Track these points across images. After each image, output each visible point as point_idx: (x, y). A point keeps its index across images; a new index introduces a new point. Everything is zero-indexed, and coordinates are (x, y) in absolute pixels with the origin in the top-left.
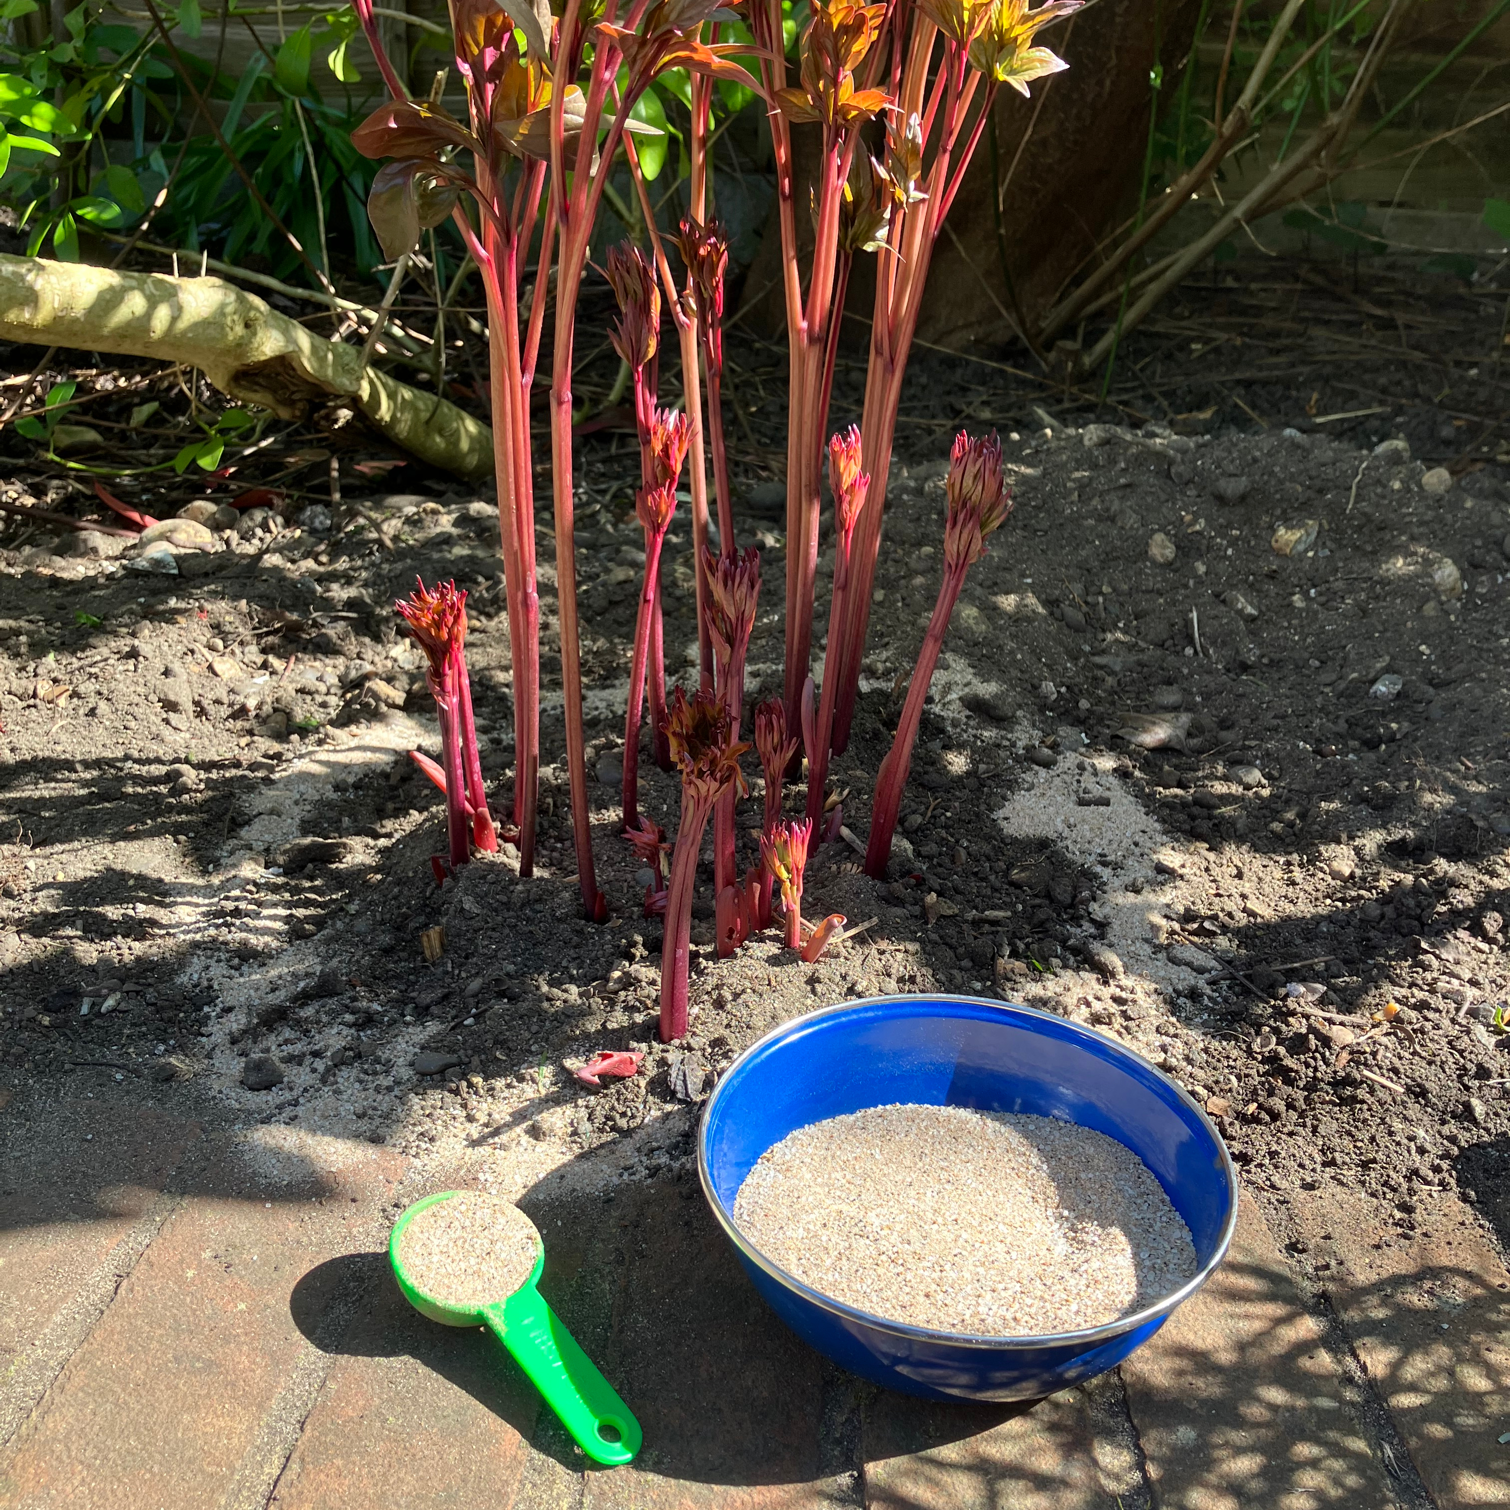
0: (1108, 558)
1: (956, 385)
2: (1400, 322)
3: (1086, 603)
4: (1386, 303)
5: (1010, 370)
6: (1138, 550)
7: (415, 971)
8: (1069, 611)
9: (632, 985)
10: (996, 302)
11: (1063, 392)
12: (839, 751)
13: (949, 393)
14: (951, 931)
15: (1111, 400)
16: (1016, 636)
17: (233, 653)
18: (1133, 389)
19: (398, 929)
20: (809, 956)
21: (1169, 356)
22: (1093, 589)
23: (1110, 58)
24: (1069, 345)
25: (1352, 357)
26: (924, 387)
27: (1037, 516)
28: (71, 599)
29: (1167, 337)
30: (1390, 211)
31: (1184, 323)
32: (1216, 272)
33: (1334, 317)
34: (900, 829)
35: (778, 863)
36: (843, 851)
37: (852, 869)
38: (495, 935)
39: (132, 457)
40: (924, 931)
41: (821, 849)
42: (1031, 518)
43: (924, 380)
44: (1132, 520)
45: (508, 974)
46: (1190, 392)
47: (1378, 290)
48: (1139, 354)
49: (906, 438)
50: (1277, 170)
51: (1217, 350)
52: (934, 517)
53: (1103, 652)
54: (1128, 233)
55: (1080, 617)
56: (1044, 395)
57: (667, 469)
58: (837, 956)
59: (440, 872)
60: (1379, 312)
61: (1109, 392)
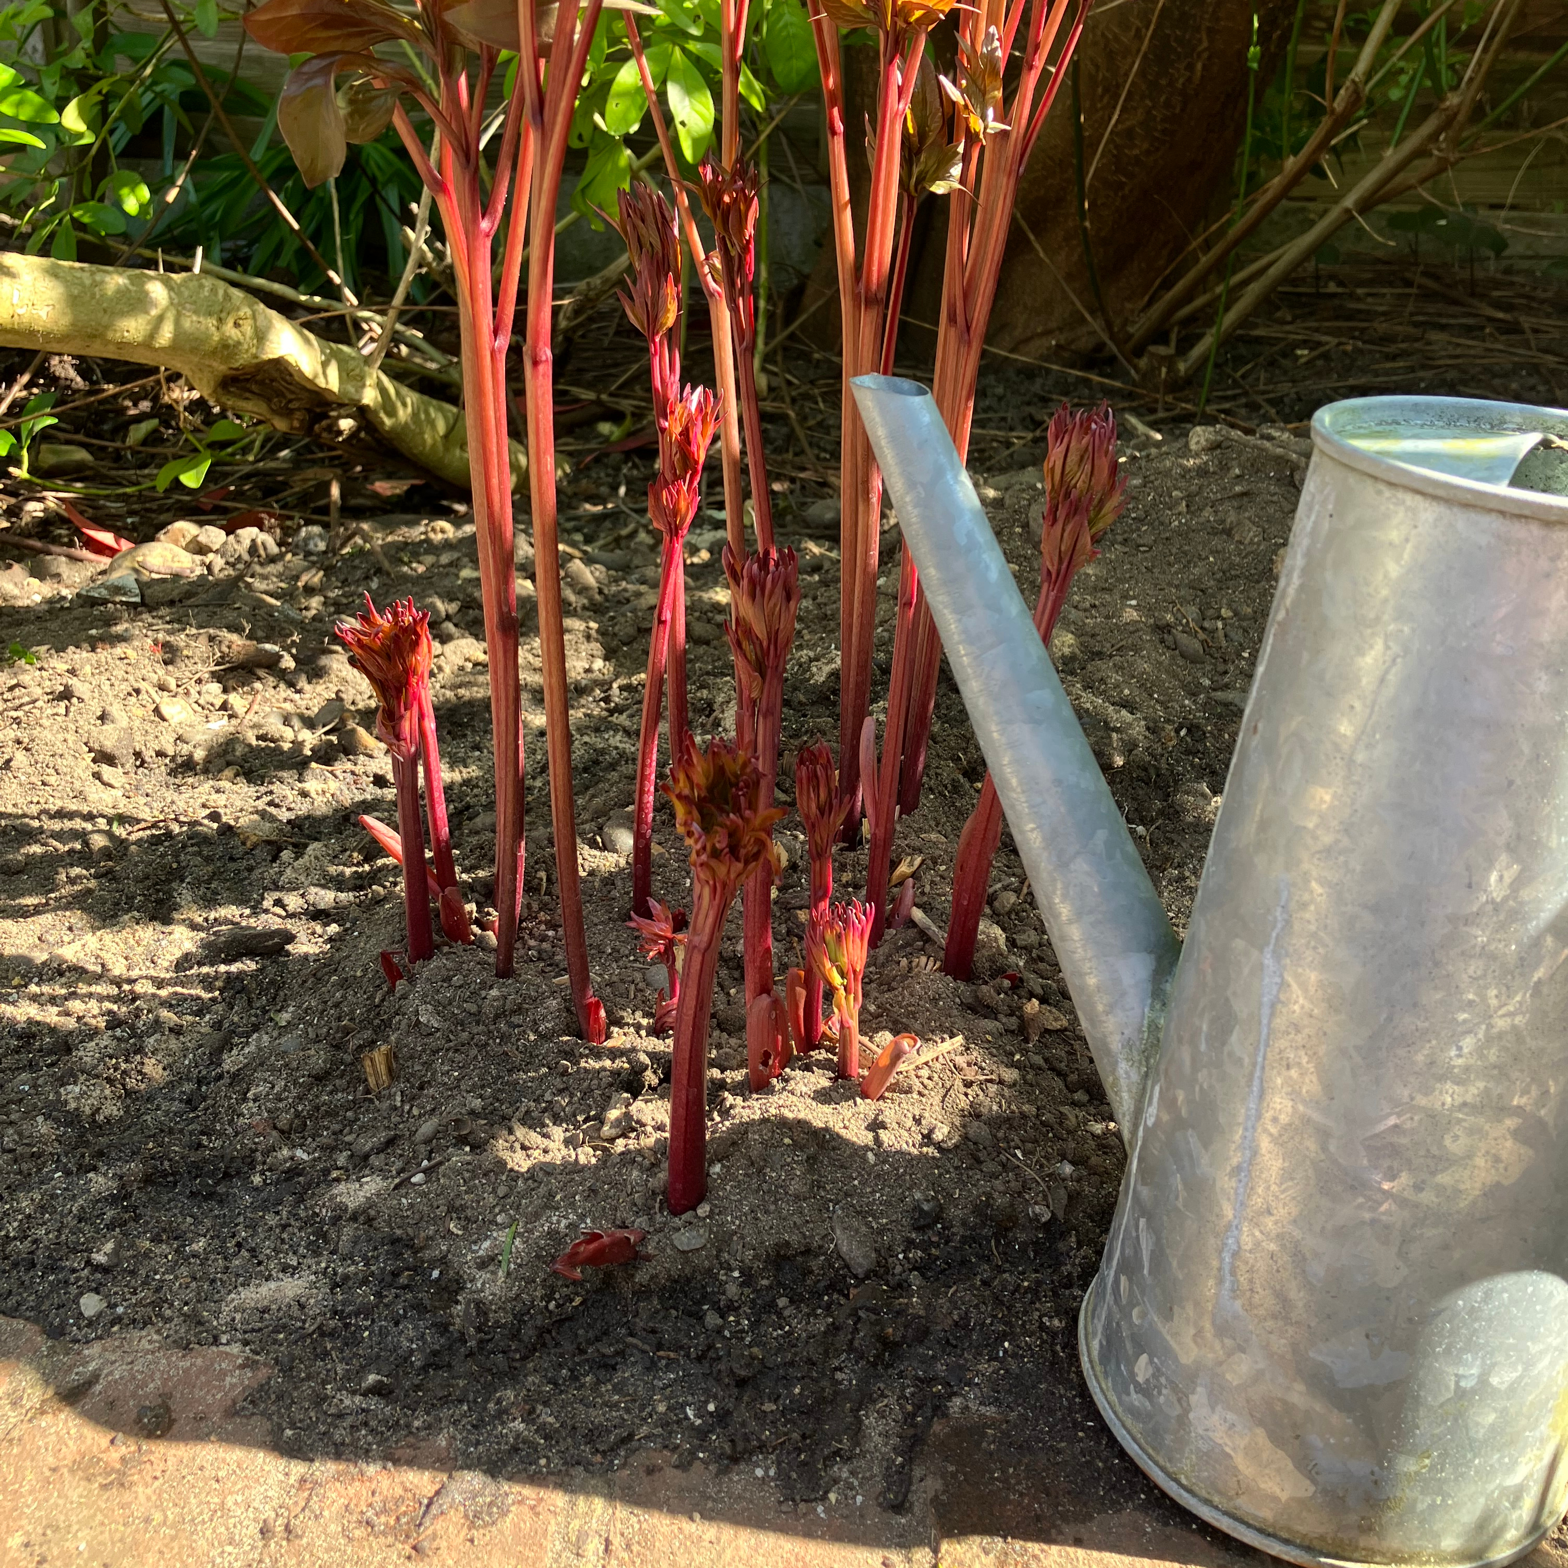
0: (1226, 578)
1: (1035, 395)
2: (1526, 326)
3: (1202, 628)
4: (1509, 307)
5: (1096, 378)
6: (1261, 567)
7: (354, 1105)
8: (1183, 639)
9: (634, 1130)
10: (1078, 305)
11: (1156, 401)
12: (908, 808)
13: (1029, 404)
14: (1059, 1051)
15: (1210, 409)
16: (1122, 668)
17: (187, 693)
18: (1234, 398)
19: (337, 1047)
20: (871, 1091)
21: (1272, 363)
22: (1210, 612)
23: (1200, 41)
24: (1162, 350)
25: (1478, 361)
26: (1000, 399)
27: (1139, 529)
28: (11, 631)
29: (1270, 341)
30: (1503, 213)
31: (1288, 328)
32: (1317, 277)
33: (1452, 321)
34: (987, 910)
35: (828, 965)
36: (915, 940)
37: (926, 965)
38: (458, 1057)
39: (123, 477)
40: (1024, 1052)
41: (887, 937)
42: (1132, 531)
43: (1000, 390)
44: (1251, 534)
45: (472, 1112)
46: (1300, 399)
47: (1496, 294)
48: (1239, 361)
49: (981, 451)
50: (1391, 156)
51: (1325, 356)
52: (1018, 530)
53: (1226, 687)
54: (1222, 231)
55: (1197, 646)
56: (1134, 404)
57: (687, 458)
58: (909, 1091)
59: (392, 972)
60: (1500, 315)
61: (1208, 401)
